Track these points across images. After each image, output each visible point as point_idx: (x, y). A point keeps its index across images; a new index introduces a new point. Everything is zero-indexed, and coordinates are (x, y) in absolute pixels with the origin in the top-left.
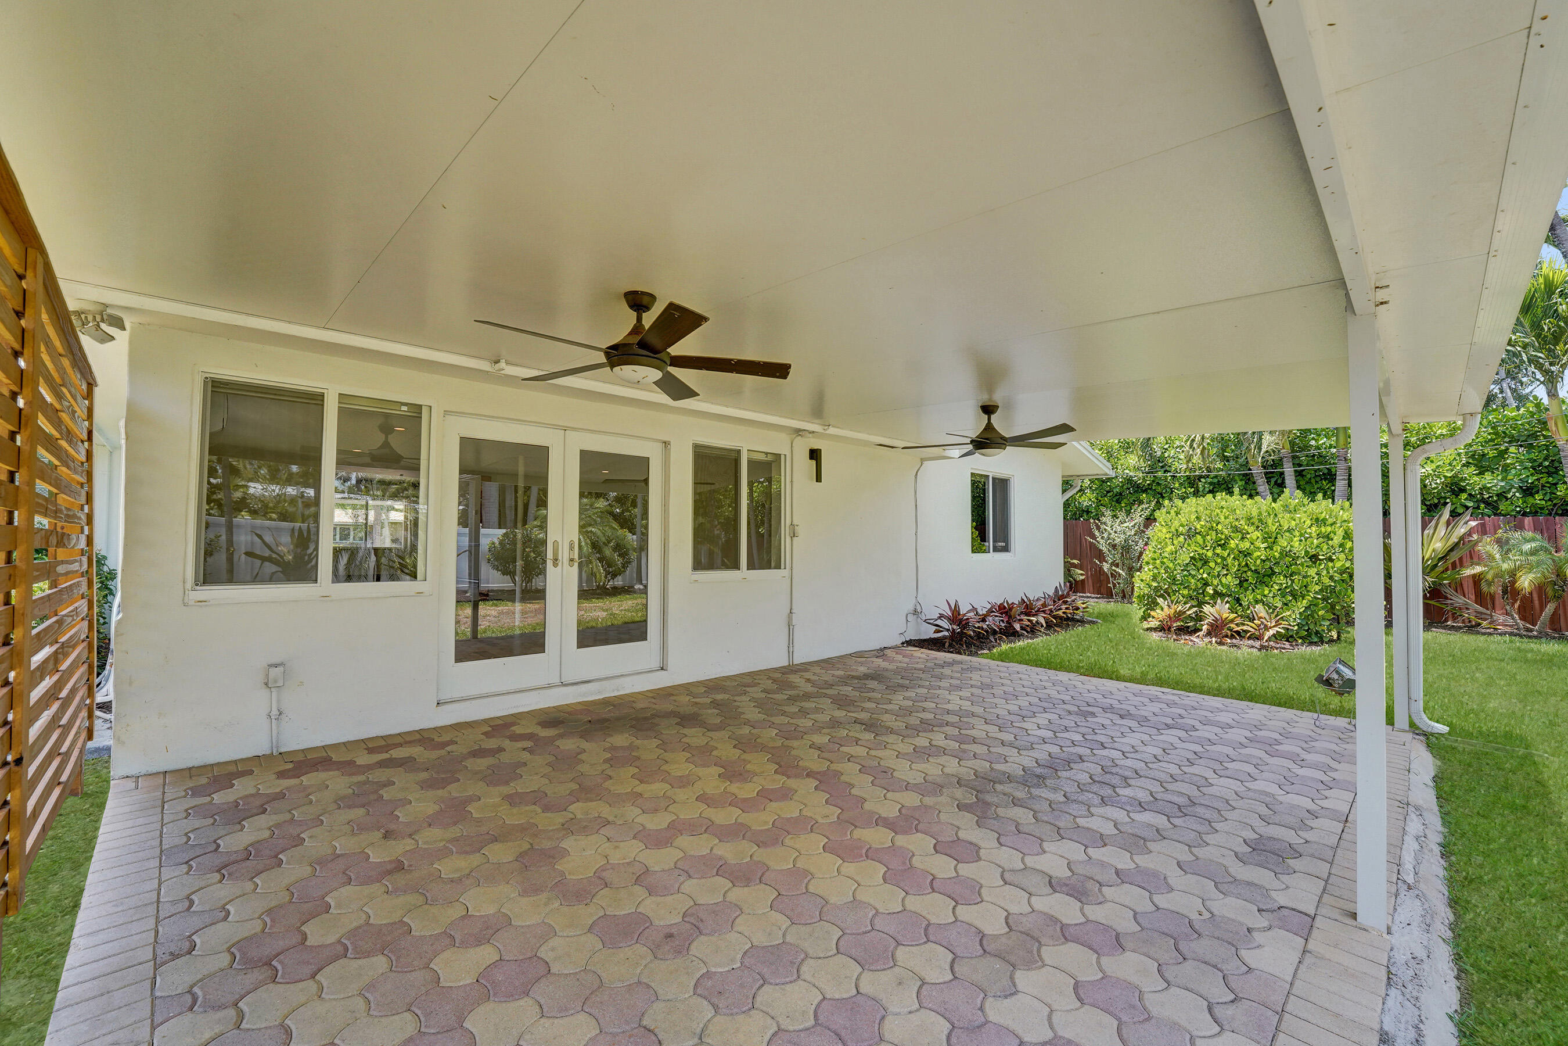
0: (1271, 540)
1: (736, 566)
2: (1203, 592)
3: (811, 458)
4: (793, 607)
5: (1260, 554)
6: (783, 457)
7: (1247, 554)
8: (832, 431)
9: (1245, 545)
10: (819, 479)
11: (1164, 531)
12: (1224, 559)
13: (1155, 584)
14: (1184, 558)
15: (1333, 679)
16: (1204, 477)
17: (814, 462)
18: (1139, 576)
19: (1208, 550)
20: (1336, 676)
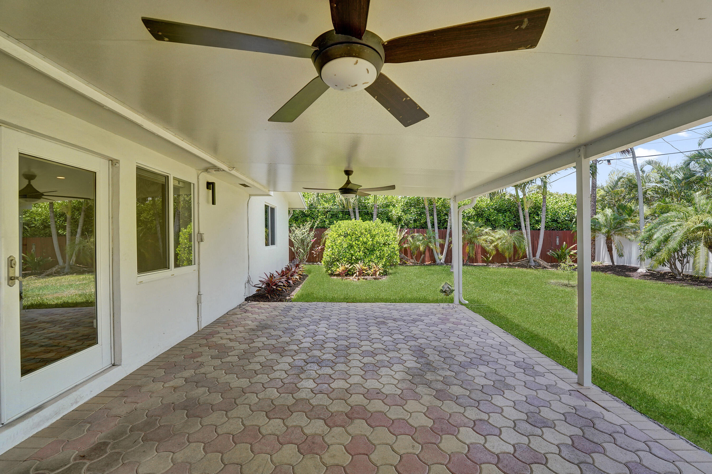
0: (373, 237)
1: (166, 266)
2: (351, 259)
3: (208, 188)
4: (201, 291)
5: (370, 243)
6: (192, 185)
7: (366, 243)
8: (233, 172)
9: (365, 240)
10: (214, 203)
11: (335, 234)
12: (358, 245)
13: (333, 256)
14: (345, 245)
15: (447, 291)
16: (329, 212)
17: (211, 191)
18: (326, 253)
19: (353, 242)
20: (448, 289)
